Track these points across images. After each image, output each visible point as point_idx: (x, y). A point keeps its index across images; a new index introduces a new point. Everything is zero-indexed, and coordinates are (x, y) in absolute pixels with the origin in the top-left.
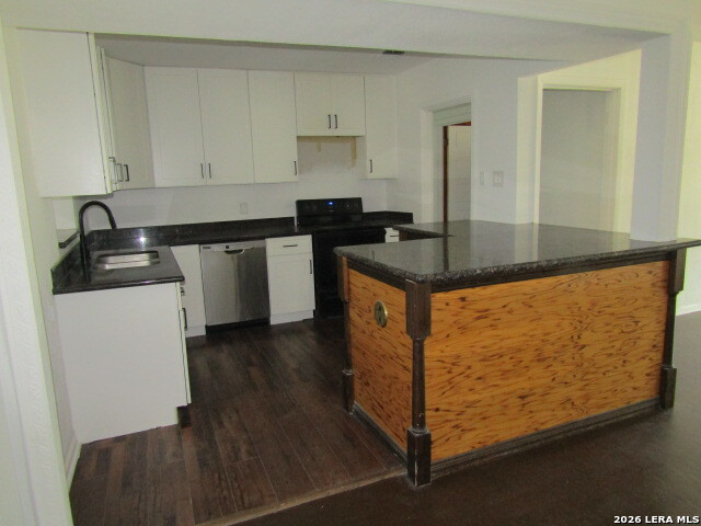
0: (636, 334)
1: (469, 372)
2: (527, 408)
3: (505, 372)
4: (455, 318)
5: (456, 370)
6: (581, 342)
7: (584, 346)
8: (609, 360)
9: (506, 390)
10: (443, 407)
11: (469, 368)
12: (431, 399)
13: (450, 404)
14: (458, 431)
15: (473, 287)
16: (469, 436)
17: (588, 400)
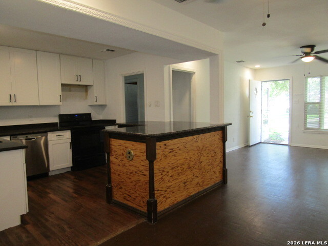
0: (215, 157)
1: (168, 174)
2: (186, 188)
3: (179, 173)
4: (163, 152)
5: (164, 173)
6: (201, 161)
7: (201, 162)
8: (209, 167)
9: (180, 180)
10: (159, 189)
11: (168, 172)
12: (156, 186)
13: (162, 188)
14: (165, 199)
15: (168, 140)
16: (168, 200)
17: (204, 182)
